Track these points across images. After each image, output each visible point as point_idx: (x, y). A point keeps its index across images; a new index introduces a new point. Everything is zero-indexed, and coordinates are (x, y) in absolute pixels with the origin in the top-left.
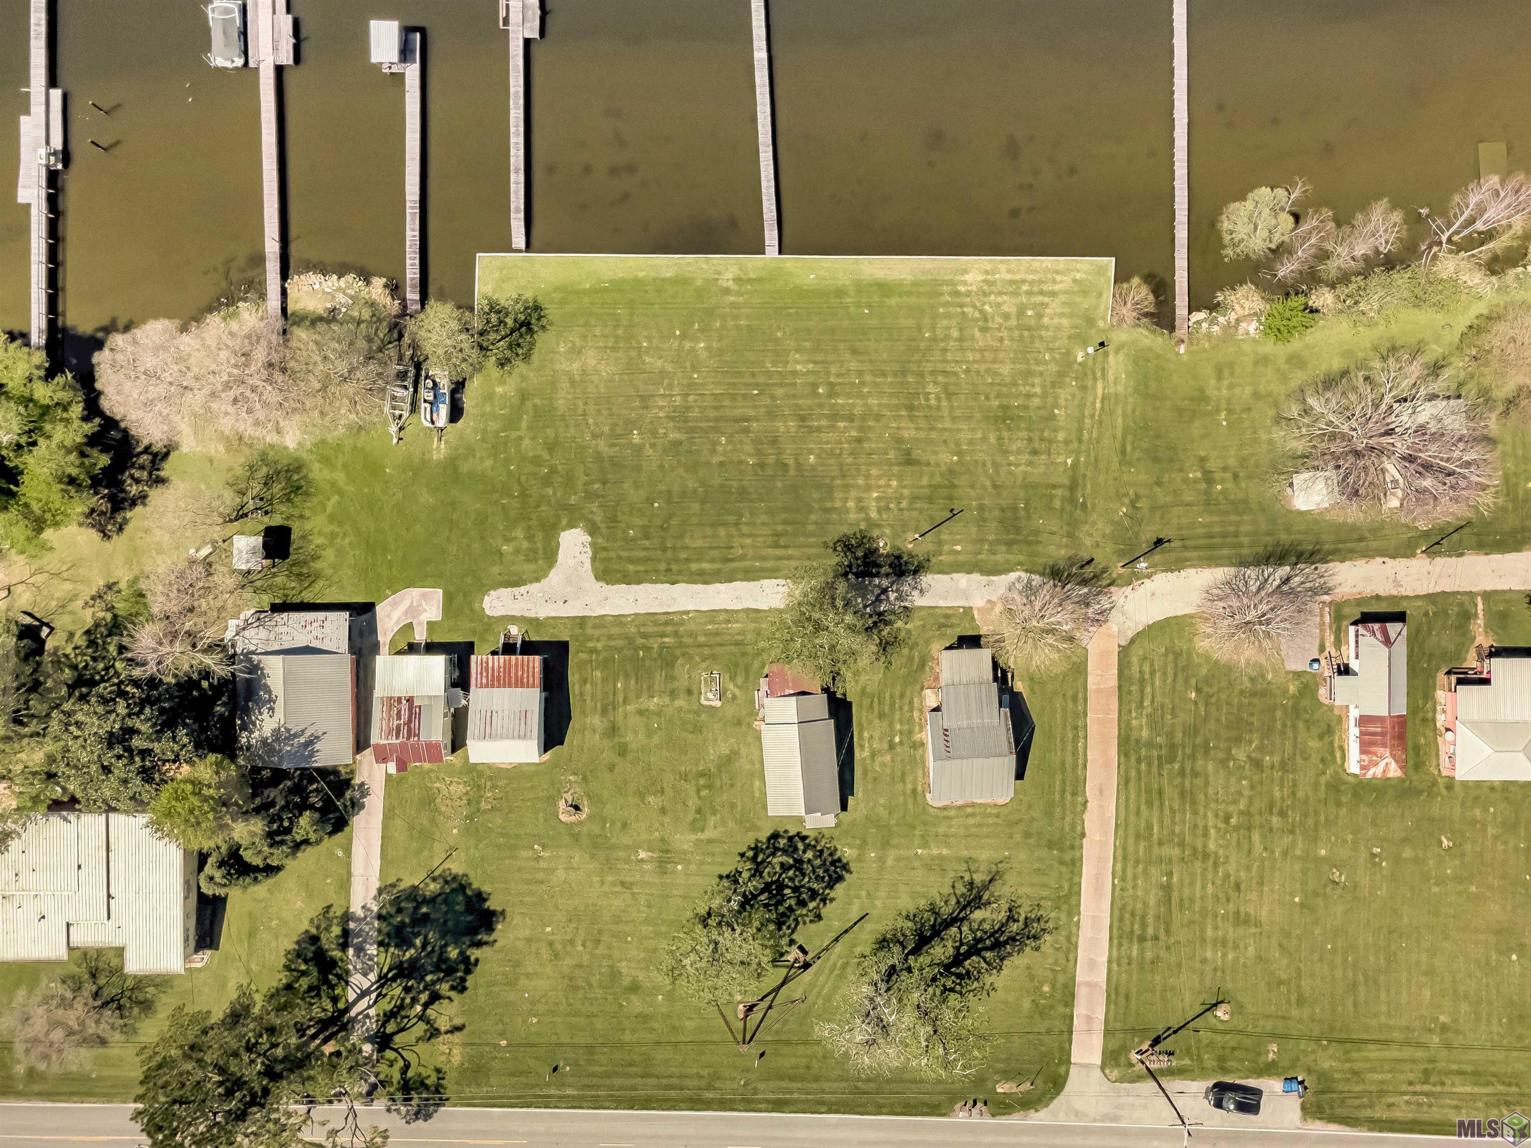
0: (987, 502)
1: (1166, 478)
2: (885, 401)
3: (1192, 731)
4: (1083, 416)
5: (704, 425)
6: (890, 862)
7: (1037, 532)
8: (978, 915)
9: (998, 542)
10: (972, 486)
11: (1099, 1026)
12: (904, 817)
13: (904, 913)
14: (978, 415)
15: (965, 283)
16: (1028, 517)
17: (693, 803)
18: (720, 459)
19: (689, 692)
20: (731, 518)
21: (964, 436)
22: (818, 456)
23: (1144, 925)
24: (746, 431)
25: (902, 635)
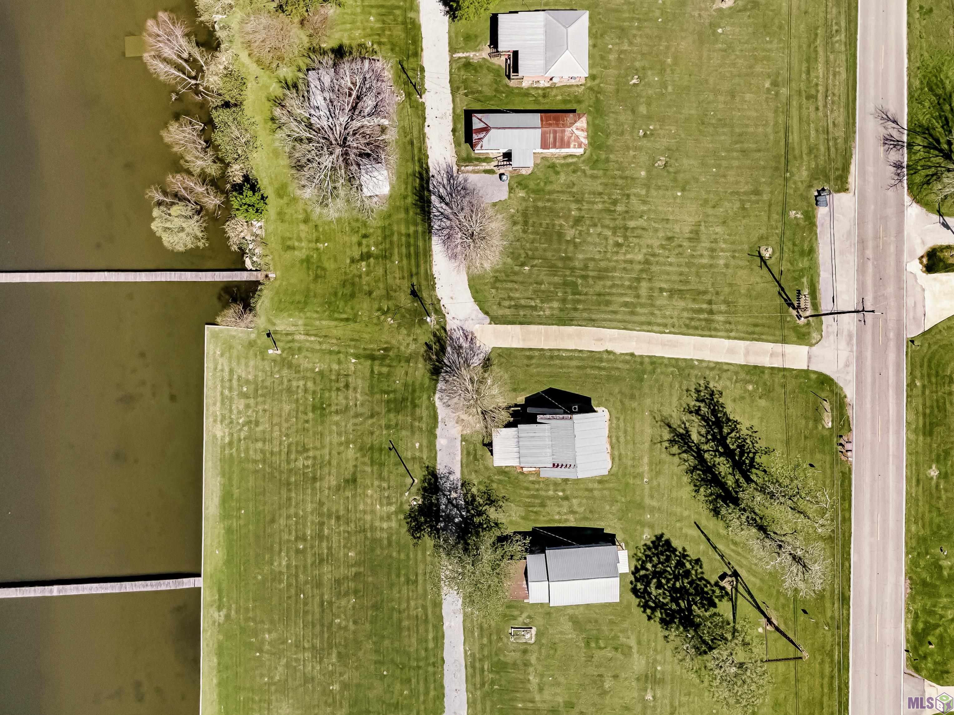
0: (383, 422)
1: (366, 288)
2: (309, 498)
3: (553, 269)
4: (321, 350)
5: (326, 635)
6: (655, 503)
7: (406, 385)
8: (695, 437)
9: (413, 414)
10: (372, 433)
11: (778, 347)
12: (618, 490)
13: (694, 494)
14: (320, 428)
15: (223, 437)
16: (394, 391)
17: (609, 653)
18: (351, 623)
19: (525, 652)
20: (395, 615)
21: (335, 440)
22: (349, 549)
23: (701, 311)
24: (331, 603)
25: (483, 488)
